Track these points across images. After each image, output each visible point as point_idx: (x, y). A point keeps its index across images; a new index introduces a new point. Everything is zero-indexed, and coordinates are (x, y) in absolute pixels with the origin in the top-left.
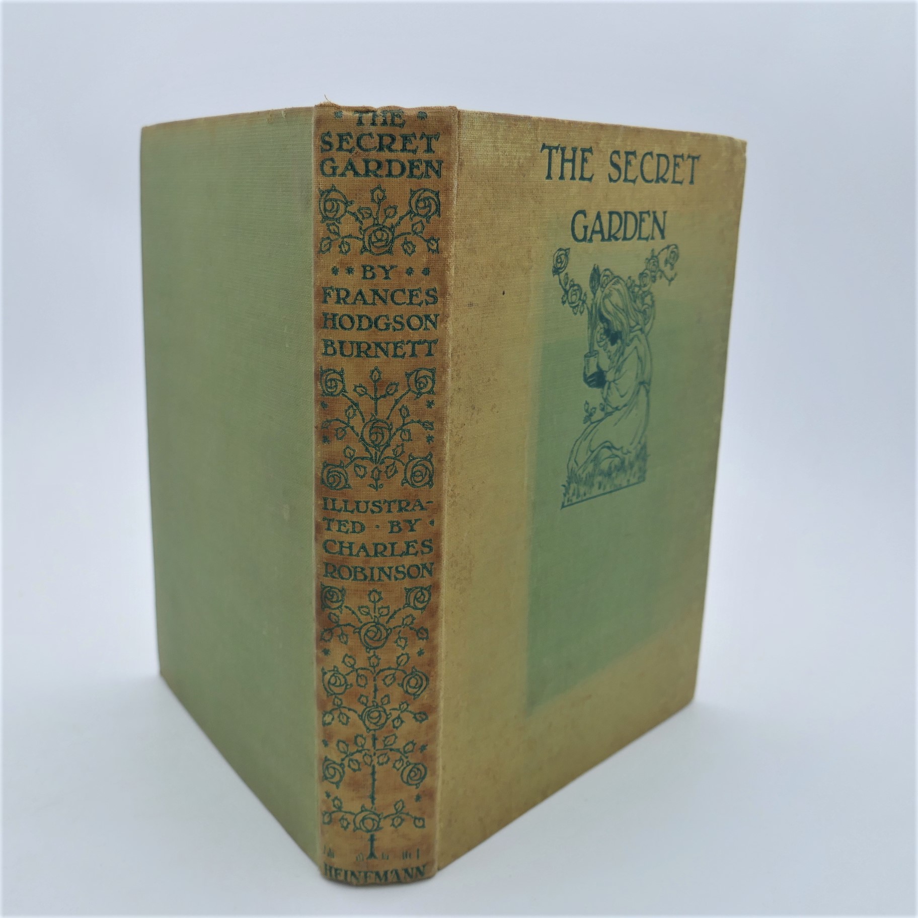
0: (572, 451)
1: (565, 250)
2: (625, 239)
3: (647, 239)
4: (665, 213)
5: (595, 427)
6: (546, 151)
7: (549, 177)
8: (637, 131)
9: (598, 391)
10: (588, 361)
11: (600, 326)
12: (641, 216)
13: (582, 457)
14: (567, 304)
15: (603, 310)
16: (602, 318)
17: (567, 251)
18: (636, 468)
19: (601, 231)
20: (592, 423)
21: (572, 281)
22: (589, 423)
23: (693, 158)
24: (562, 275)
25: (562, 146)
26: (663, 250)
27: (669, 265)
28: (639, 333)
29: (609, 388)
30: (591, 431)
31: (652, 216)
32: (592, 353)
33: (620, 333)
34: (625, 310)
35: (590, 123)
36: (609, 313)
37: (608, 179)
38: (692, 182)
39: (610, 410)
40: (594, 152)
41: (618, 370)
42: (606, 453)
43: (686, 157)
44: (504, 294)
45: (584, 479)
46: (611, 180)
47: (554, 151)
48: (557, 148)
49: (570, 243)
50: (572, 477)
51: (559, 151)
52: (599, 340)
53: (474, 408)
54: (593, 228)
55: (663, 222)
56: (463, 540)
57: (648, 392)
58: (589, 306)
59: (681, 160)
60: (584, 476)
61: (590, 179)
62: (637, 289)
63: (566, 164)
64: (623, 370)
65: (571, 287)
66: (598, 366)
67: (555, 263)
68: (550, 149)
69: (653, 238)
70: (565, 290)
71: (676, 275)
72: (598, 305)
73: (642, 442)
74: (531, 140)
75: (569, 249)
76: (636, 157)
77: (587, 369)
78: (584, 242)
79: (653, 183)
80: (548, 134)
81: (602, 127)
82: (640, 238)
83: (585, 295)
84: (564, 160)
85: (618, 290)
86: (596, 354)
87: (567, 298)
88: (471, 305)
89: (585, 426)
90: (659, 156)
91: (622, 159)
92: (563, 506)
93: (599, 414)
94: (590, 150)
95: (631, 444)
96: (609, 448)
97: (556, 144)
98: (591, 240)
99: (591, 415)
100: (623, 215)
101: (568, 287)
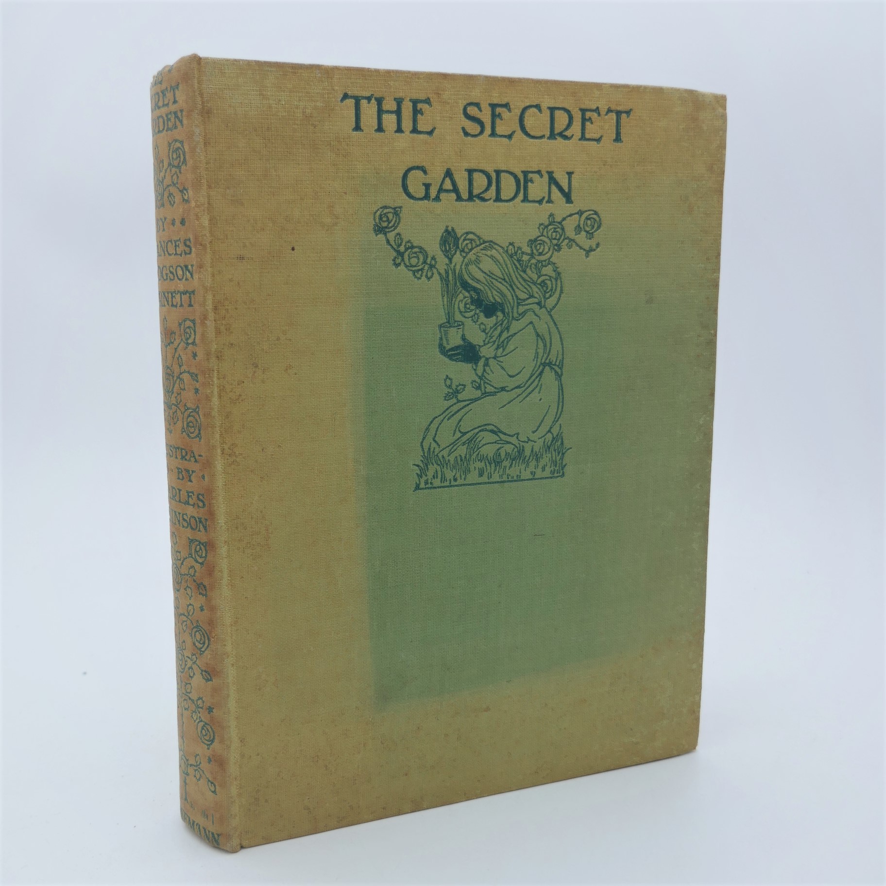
0: (427, 429)
1: (395, 209)
2: (498, 199)
3: (540, 202)
4: (570, 174)
5: (468, 405)
6: (351, 102)
7: (358, 128)
8: (511, 82)
9: (467, 367)
10: (446, 333)
11: (463, 296)
12: (525, 176)
13: (446, 436)
14: (402, 267)
15: (466, 277)
16: (465, 286)
17: (397, 211)
18: (546, 459)
19: (455, 190)
20: (459, 401)
21: (409, 242)
22: (454, 400)
23: (619, 113)
24: (391, 236)
25: (377, 95)
26: (571, 215)
27: (583, 233)
28: (536, 307)
29: (486, 364)
30: (458, 411)
31: (546, 176)
32: (450, 322)
33: (501, 305)
34: (507, 279)
35: (425, 72)
36: (478, 281)
37: (462, 134)
38: (618, 139)
39: (489, 389)
40: (434, 104)
41: (502, 346)
42: (489, 437)
43: (603, 111)
44: (293, 249)
45: (452, 462)
46: (466, 134)
47: (364, 102)
48: (369, 99)
49: (401, 199)
50: (428, 458)
51: (373, 101)
52: (463, 309)
53: (257, 366)
54: (441, 185)
55: (567, 184)
56: (252, 503)
57: (559, 376)
58: (443, 272)
59: (595, 115)
60: (452, 458)
61: (430, 133)
62: (525, 258)
63: (385, 116)
64: (511, 346)
65: (406, 249)
66: (463, 338)
67: (377, 221)
68: (357, 100)
69: (550, 201)
70: (398, 252)
71: (598, 245)
72: (457, 272)
73: (555, 431)
74: (324, 89)
75: (400, 207)
76: (510, 110)
77: (444, 340)
78: (426, 201)
79: (545, 140)
80: (352, 83)
81: (445, 76)
82: (525, 199)
83: (433, 258)
84: (380, 112)
85: (492, 257)
86: (460, 325)
87: (403, 260)
88: (241, 258)
89: (448, 404)
90: (552, 110)
91: (484, 112)
92: (417, 488)
93: (469, 393)
94: (427, 101)
95: (534, 432)
96: (492, 431)
97: (368, 94)
98: (437, 199)
99: (457, 392)
100: (494, 175)
101: (402, 249)
